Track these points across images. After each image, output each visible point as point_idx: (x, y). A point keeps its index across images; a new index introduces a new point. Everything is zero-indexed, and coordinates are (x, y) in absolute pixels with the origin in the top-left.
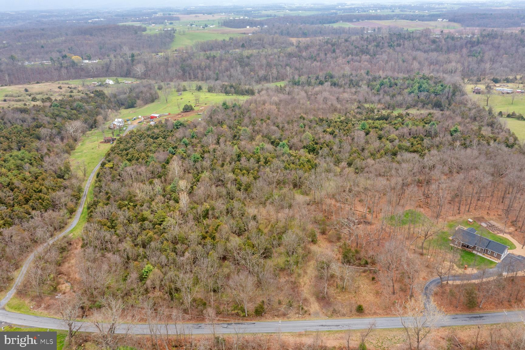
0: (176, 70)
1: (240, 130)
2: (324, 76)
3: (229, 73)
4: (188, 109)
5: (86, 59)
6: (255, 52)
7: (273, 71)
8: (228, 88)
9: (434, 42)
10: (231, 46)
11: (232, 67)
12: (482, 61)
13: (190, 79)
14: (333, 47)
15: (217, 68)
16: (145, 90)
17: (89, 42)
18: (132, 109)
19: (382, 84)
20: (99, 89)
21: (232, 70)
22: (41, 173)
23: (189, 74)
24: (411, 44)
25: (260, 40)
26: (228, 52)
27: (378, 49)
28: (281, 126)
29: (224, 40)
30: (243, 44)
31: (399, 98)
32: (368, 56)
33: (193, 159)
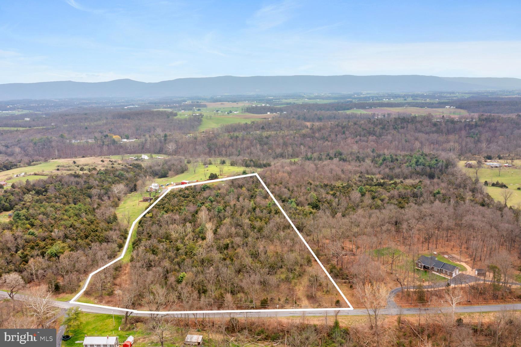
0: (203, 147)
1: (256, 192)
2: (334, 153)
3: (249, 150)
4: (213, 177)
5: (124, 138)
6: (273, 133)
7: (289, 150)
8: (248, 162)
9: (435, 125)
10: (252, 128)
11: (253, 146)
12: (479, 141)
13: (215, 155)
14: (342, 129)
15: (240, 146)
16: (176, 163)
17: (127, 124)
18: (165, 178)
19: (384, 160)
20: (136, 162)
21: (252, 148)
22: (95, 220)
23: (215, 151)
24: (414, 127)
25: (278, 123)
26: (250, 133)
27: (384, 131)
28: (291, 189)
29: (246, 123)
30: (263, 126)
31: (397, 171)
32: (374, 137)
33: (217, 210)
